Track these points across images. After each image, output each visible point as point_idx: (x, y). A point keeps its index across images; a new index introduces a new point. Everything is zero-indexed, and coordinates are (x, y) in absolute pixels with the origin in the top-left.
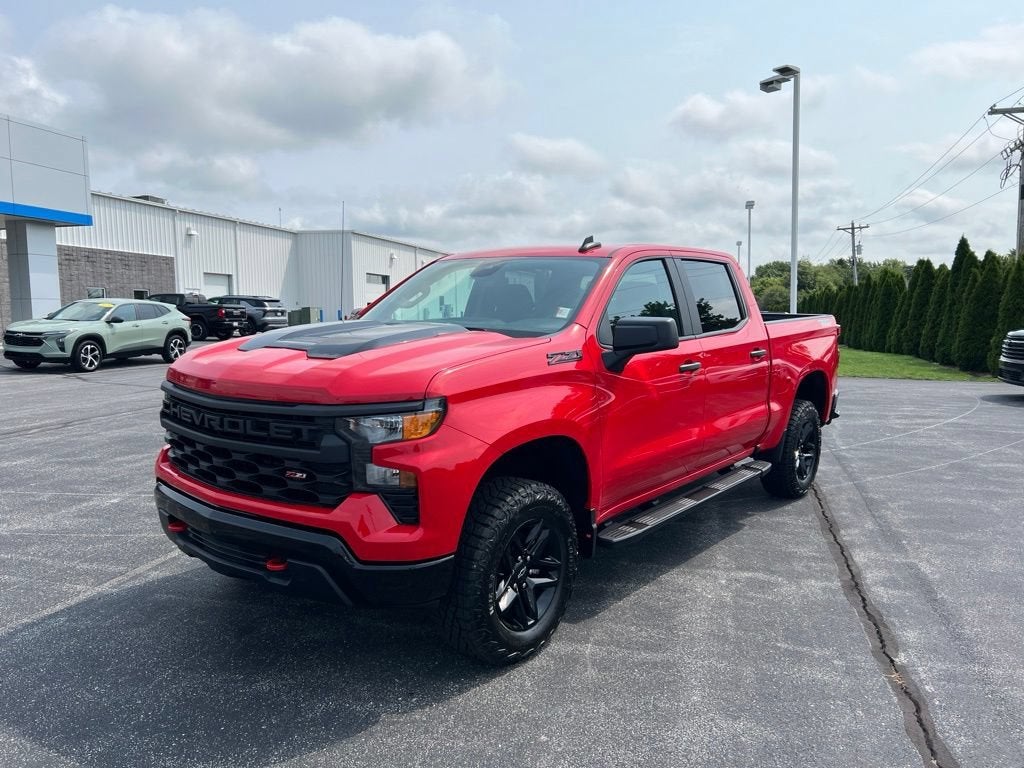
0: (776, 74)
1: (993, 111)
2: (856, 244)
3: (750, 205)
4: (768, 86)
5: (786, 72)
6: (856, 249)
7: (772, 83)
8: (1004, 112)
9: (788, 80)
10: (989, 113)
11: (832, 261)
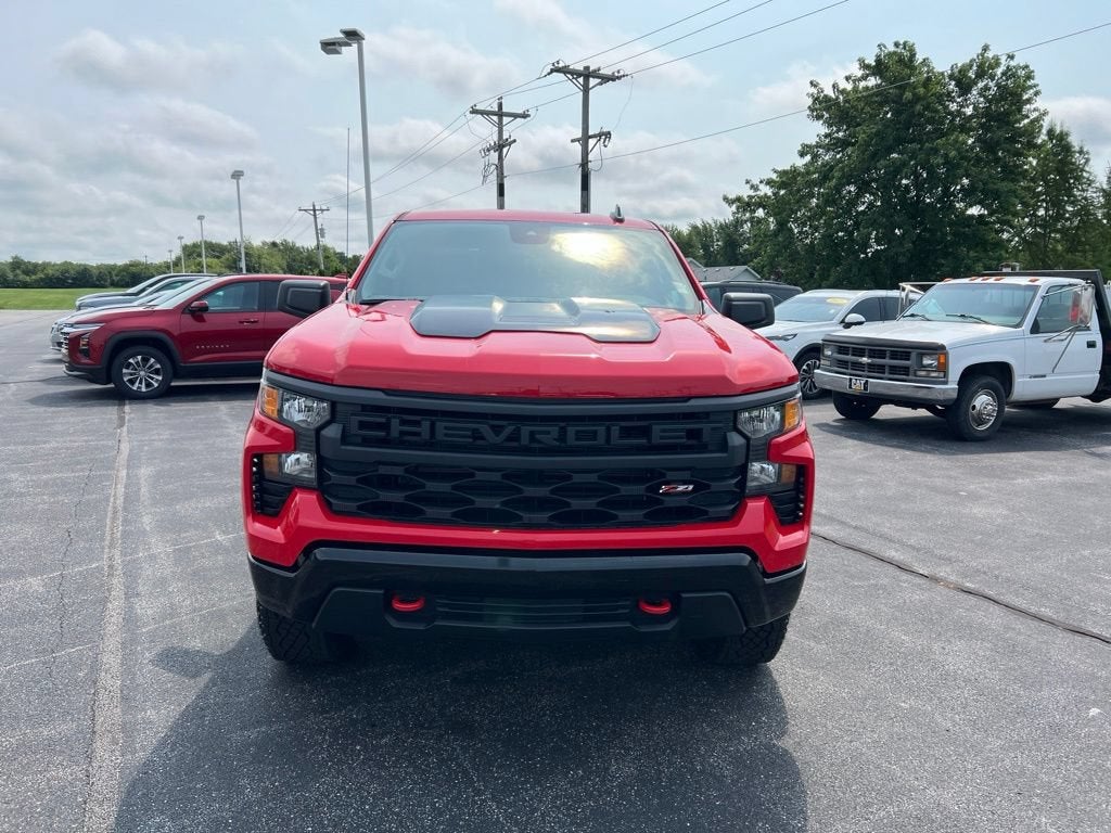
0: (342, 36)
1: (474, 111)
2: (319, 227)
3: (237, 175)
4: (330, 47)
5: (352, 36)
6: (320, 233)
7: (334, 44)
8: (482, 113)
9: (350, 45)
10: (472, 113)
11: (264, 243)
